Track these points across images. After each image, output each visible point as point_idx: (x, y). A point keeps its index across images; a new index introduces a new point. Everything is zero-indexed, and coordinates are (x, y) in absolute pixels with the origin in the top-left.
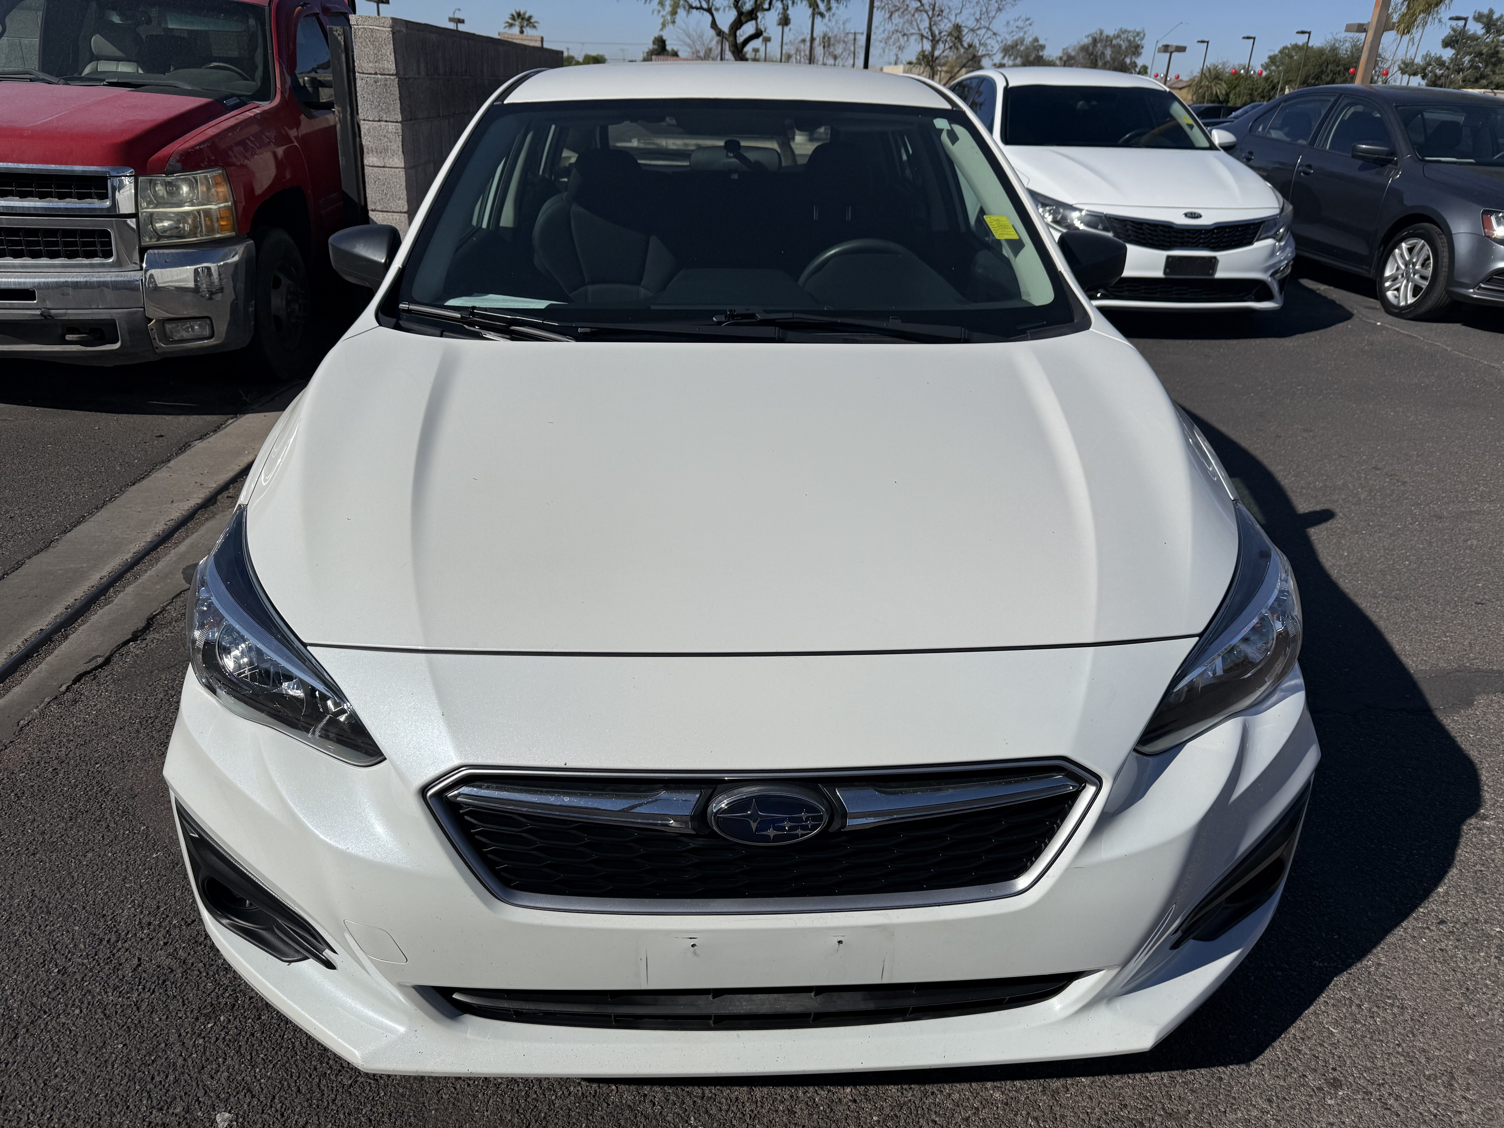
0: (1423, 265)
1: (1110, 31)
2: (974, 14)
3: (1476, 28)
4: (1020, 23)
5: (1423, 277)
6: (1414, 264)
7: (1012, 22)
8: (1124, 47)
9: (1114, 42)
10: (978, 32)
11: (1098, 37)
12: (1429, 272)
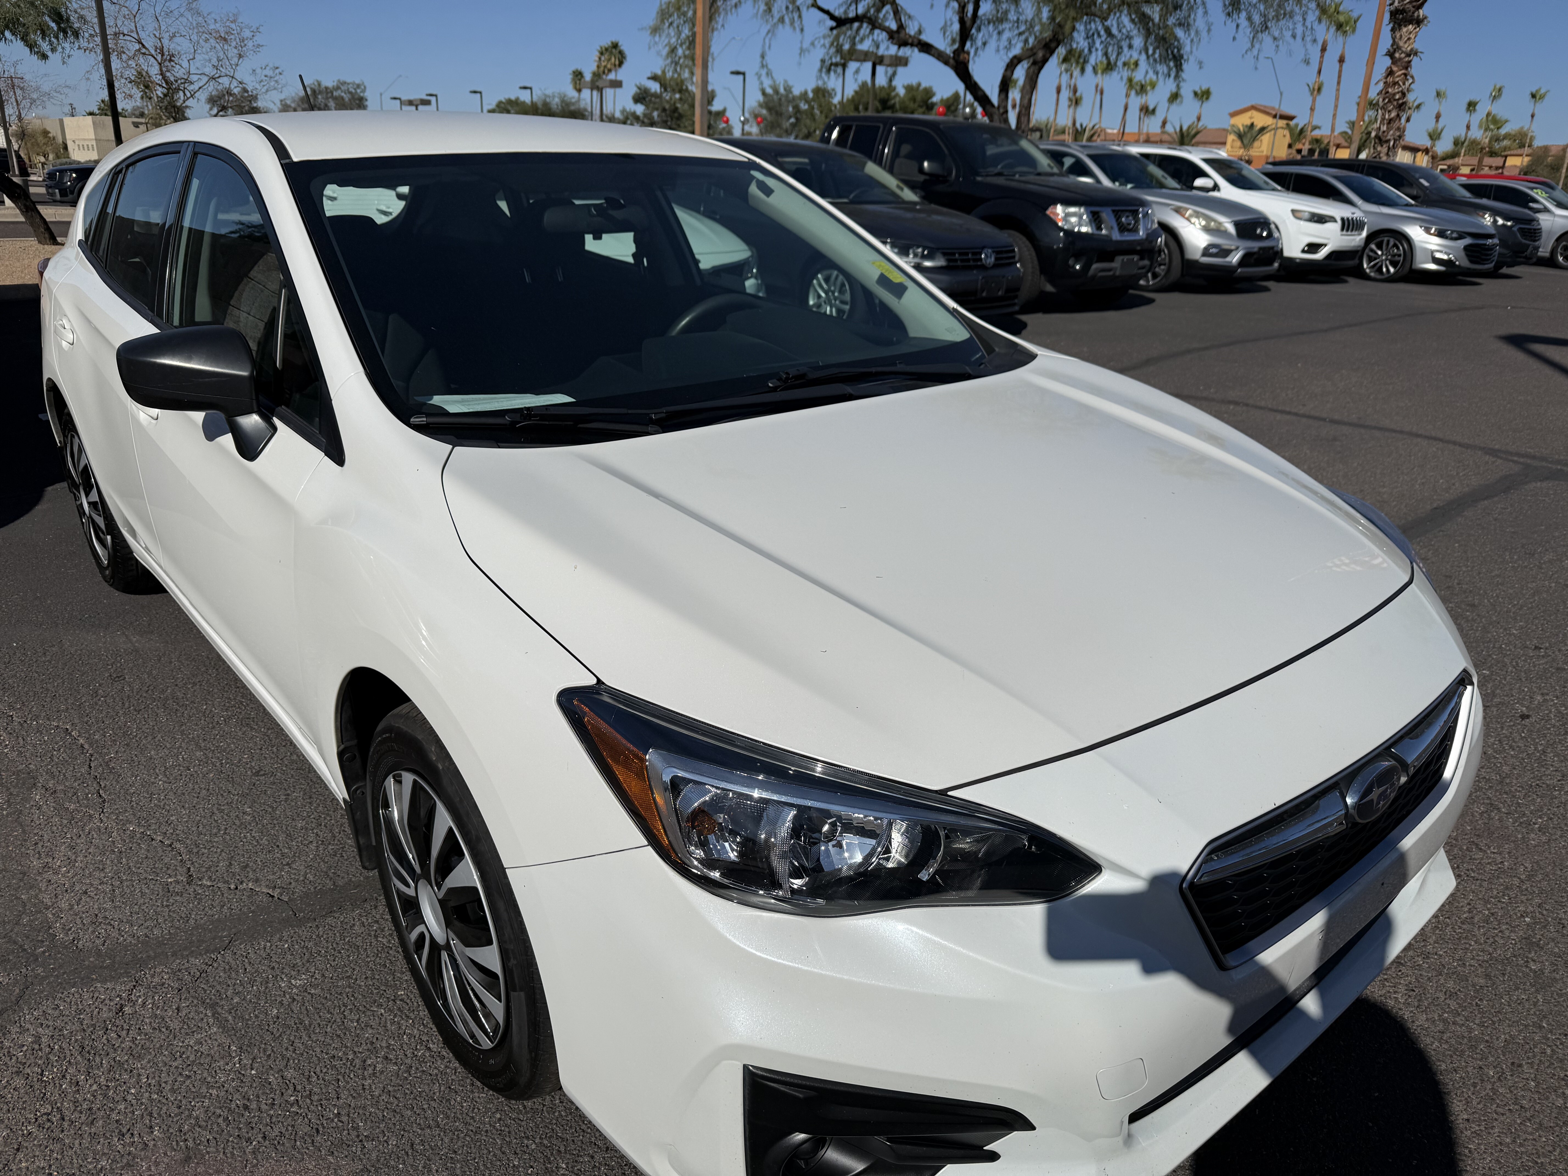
0: (840, 292)
1: (329, 82)
2: (210, 60)
3: (655, 87)
4: (269, 73)
5: (843, 302)
6: (833, 293)
7: (258, 71)
8: (347, 99)
9: (335, 94)
10: (220, 80)
11: (316, 88)
12: (847, 297)
